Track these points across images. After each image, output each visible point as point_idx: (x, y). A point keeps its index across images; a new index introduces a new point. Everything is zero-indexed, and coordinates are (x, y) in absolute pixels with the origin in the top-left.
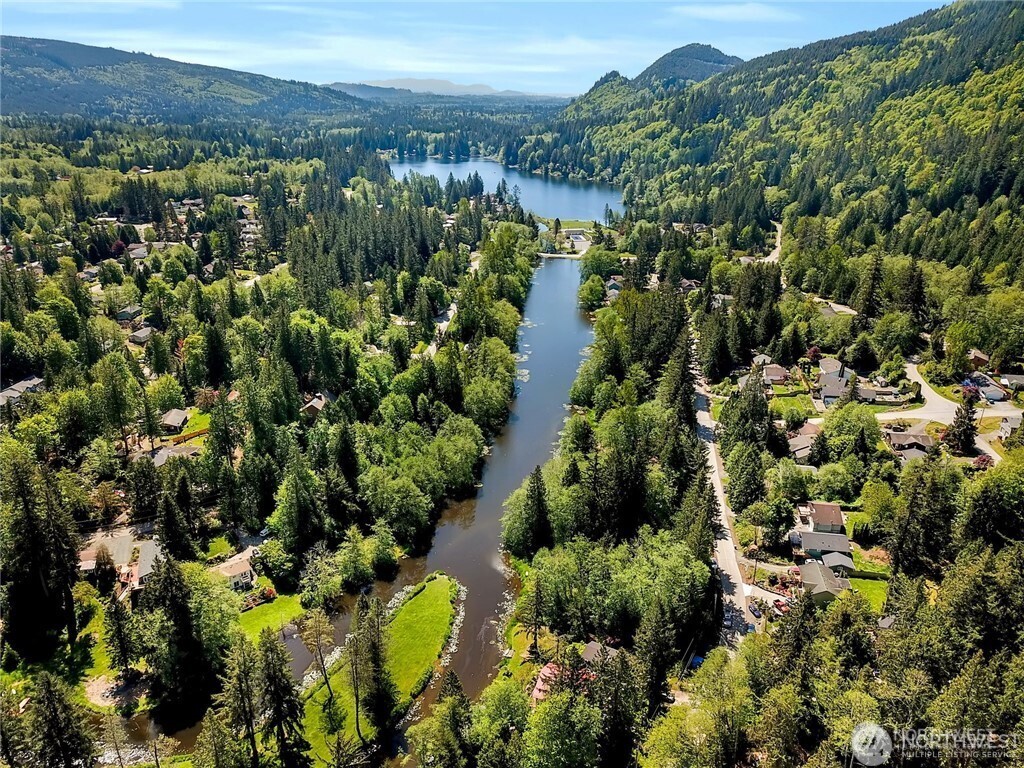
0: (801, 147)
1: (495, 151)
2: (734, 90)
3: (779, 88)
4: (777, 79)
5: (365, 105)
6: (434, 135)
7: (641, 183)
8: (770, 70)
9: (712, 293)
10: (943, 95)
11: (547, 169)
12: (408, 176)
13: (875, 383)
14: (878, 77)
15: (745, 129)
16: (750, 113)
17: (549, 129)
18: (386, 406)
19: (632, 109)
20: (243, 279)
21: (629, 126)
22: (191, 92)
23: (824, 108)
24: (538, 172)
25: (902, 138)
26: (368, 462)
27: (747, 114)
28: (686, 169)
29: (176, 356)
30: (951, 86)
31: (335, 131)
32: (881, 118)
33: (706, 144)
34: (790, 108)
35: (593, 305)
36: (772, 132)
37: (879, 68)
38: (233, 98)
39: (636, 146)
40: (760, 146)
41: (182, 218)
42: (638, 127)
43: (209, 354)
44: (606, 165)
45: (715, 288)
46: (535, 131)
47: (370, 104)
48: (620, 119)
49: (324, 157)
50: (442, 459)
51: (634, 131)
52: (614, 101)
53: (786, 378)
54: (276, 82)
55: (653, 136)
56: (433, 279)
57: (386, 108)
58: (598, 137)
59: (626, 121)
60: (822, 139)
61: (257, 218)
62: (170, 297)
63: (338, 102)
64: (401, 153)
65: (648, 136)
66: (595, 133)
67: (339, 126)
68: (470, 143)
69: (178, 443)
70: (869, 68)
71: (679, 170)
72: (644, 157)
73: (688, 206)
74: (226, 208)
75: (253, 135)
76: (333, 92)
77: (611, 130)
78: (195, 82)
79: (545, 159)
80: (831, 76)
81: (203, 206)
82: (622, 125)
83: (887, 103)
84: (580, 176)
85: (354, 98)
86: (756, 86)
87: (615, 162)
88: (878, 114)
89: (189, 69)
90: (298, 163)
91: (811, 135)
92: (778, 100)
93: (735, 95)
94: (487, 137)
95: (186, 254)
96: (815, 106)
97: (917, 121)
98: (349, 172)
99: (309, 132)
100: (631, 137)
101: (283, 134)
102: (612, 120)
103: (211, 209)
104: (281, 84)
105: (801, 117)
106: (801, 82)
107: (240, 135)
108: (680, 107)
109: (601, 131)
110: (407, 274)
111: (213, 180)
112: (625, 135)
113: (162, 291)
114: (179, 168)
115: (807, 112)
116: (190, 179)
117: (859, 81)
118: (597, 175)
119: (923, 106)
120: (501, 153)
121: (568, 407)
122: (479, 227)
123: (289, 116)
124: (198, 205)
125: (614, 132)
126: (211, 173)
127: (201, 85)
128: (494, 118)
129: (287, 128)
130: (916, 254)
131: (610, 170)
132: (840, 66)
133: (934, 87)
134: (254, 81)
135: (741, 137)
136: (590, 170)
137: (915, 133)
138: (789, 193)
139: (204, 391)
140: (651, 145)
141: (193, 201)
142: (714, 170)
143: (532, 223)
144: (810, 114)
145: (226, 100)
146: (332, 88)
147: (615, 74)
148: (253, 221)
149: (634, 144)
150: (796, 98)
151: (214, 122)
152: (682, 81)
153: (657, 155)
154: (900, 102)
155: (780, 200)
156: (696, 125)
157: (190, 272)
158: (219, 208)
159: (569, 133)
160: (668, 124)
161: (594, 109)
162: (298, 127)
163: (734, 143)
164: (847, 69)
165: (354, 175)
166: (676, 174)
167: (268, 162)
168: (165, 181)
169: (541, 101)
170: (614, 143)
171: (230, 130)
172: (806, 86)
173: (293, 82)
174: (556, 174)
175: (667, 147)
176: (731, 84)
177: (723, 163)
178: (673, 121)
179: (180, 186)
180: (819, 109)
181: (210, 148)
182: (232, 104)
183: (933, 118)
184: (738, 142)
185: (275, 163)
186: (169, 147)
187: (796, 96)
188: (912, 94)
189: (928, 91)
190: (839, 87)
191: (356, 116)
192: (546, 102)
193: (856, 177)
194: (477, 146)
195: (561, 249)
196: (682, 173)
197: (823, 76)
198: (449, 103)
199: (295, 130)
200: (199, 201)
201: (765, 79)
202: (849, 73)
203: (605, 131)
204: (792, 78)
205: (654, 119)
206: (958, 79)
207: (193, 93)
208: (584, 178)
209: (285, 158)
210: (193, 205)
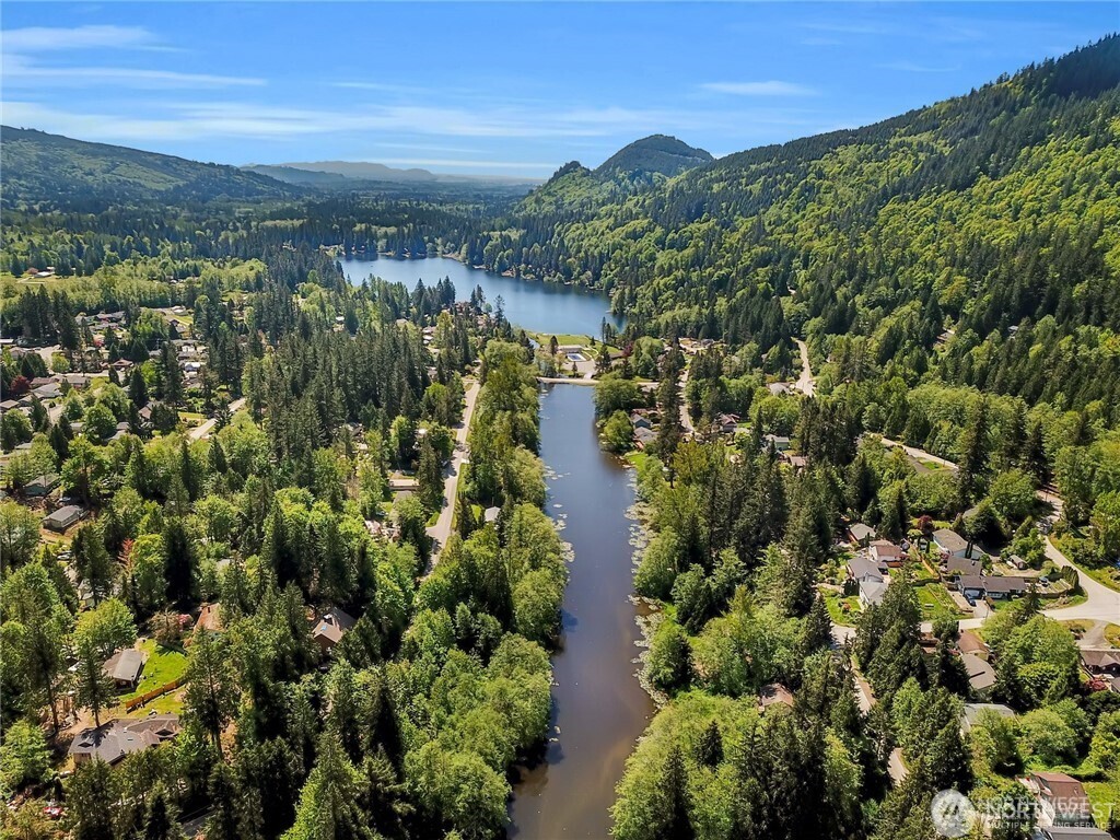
0: (802, 252)
1: (457, 249)
2: (716, 187)
3: (765, 187)
4: (762, 179)
5: (297, 192)
6: (383, 229)
7: (631, 291)
8: (753, 167)
9: (762, 433)
10: (950, 201)
11: (518, 271)
12: (368, 281)
13: (1010, 563)
14: (871, 178)
15: (735, 230)
16: (738, 213)
17: (513, 224)
18: (421, 628)
19: (604, 204)
20: (190, 426)
21: (605, 224)
22: (91, 174)
23: (819, 209)
24: (508, 273)
25: (915, 246)
26: (413, 726)
27: (735, 214)
28: (679, 274)
29: (121, 561)
30: (958, 192)
31: (269, 223)
32: (886, 222)
33: (696, 246)
34: (781, 208)
35: (621, 446)
36: (768, 235)
37: (871, 169)
38: (142, 182)
39: (616, 247)
40: (758, 250)
41: (99, 337)
42: (616, 225)
43: (169, 561)
44: (585, 268)
45: (765, 427)
46: (497, 227)
47: (300, 189)
48: (593, 216)
49: (264, 257)
50: (508, 708)
51: (611, 230)
52: (577, 193)
53: (903, 558)
54: (193, 165)
55: (635, 236)
56: (436, 424)
57: (320, 195)
58: (571, 235)
59: (599, 218)
60: (825, 244)
61: (194, 338)
62: (100, 464)
63: (265, 188)
64: (348, 250)
65: (628, 236)
66: (567, 231)
67: (273, 217)
68: (426, 238)
69: (134, 709)
70: (861, 169)
71: (672, 277)
72: (627, 259)
73: (693, 318)
74: (155, 326)
75: (172, 228)
76: (259, 176)
77: (585, 228)
78: (98, 164)
79: (516, 259)
80: (820, 175)
81: (123, 322)
82: (596, 223)
83: (889, 207)
84: (556, 279)
85: (283, 183)
86: (740, 184)
87: (595, 264)
88: (882, 218)
89: (90, 148)
90: (234, 265)
91: (810, 239)
92: (766, 200)
93: (719, 193)
94: (445, 232)
95: (115, 397)
96: (809, 208)
97: (926, 229)
98: (297, 275)
99: (238, 224)
100: (609, 236)
101: (208, 226)
102: (583, 216)
103: (136, 328)
104: (199, 167)
105: (794, 218)
106: (789, 181)
107: (157, 227)
108: (660, 203)
109: (573, 228)
110: (404, 419)
111: (135, 288)
112: (603, 234)
113: (88, 457)
114: (89, 274)
115: (801, 213)
116: (107, 288)
117: (852, 182)
118: (575, 279)
119: (930, 211)
120: (463, 251)
121: (635, 600)
122: (466, 348)
123: (210, 204)
124: (117, 320)
125: (589, 230)
126: (131, 279)
127: (105, 167)
128: (445, 209)
129: (212, 220)
130: (981, 386)
131: (589, 273)
132: (830, 167)
133: (939, 192)
134: (168, 163)
135: (733, 239)
136: (568, 273)
137: (928, 242)
138: (807, 305)
139: (167, 618)
140: (634, 246)
141: (110, 315)
142: (711, 275)
143: (525, 342)
144: (804, 216)
145: (135, 183)
146: (257, 171)
147: (575, 165)
148: (189, 341)
149: (613, 244)
150: (786, 197)
151: (122, 210)
152: (648, 174)
153: (642, 257)
154: (902, 206)
155: (799, 314)
156: (681, 225)
157: (120, 419)
158: (148, 328)
159: (536, 229)
160: (650, 223)
161: (556, 202)
162: (224, 218)
163: (727, 245)
164: (836, 169)
165: (303, 278)
166: (669, 280)
167: (198, 263)
168: (73, 291)
169: (488, 189)
170: (591, 242)
171: (143, 221)
172: (796, 186)
173: (212, 165)
174: (529, 277)
175: (652, 249)
176: (711, 180)
177: (720, 267)
178: (655, 220)
179: (93, 298)
180: (813, 211)
181: (122, 244)
182: (141, 189)
183: (943, 225)
184: (731, 245)
185: (205, 264)
186: (71, 242)
187: (787, 195)
188: (916, 199)
189: (933, 196)
190: (831, 187)
191: (288, 205)
192: (494, 190)
193: (879, 289)
194: (434, 242)
195: (562, 371)
196: (676, 279)
197: (812, 175)
198: (387, 189)
199: (221, 222)
200: (120, 314)
201: (748, 177)
202: (839, 174)
203: (578, 229)
204: (779, 176)
205: (632, 216)
206: (963, 184)
207: (96, 175)
208: (561, 281)
209: (215, 257)
210: (112, 321)
